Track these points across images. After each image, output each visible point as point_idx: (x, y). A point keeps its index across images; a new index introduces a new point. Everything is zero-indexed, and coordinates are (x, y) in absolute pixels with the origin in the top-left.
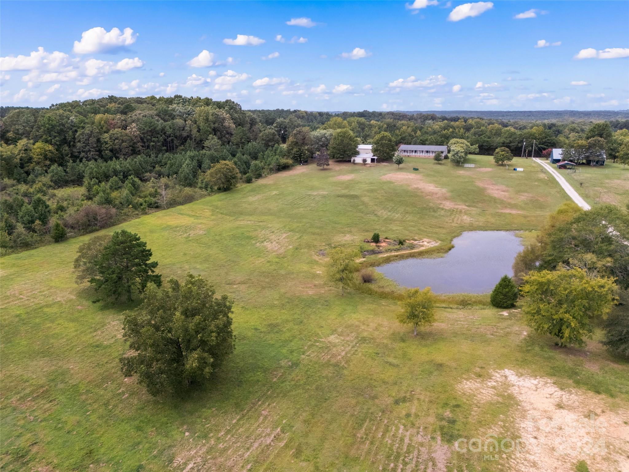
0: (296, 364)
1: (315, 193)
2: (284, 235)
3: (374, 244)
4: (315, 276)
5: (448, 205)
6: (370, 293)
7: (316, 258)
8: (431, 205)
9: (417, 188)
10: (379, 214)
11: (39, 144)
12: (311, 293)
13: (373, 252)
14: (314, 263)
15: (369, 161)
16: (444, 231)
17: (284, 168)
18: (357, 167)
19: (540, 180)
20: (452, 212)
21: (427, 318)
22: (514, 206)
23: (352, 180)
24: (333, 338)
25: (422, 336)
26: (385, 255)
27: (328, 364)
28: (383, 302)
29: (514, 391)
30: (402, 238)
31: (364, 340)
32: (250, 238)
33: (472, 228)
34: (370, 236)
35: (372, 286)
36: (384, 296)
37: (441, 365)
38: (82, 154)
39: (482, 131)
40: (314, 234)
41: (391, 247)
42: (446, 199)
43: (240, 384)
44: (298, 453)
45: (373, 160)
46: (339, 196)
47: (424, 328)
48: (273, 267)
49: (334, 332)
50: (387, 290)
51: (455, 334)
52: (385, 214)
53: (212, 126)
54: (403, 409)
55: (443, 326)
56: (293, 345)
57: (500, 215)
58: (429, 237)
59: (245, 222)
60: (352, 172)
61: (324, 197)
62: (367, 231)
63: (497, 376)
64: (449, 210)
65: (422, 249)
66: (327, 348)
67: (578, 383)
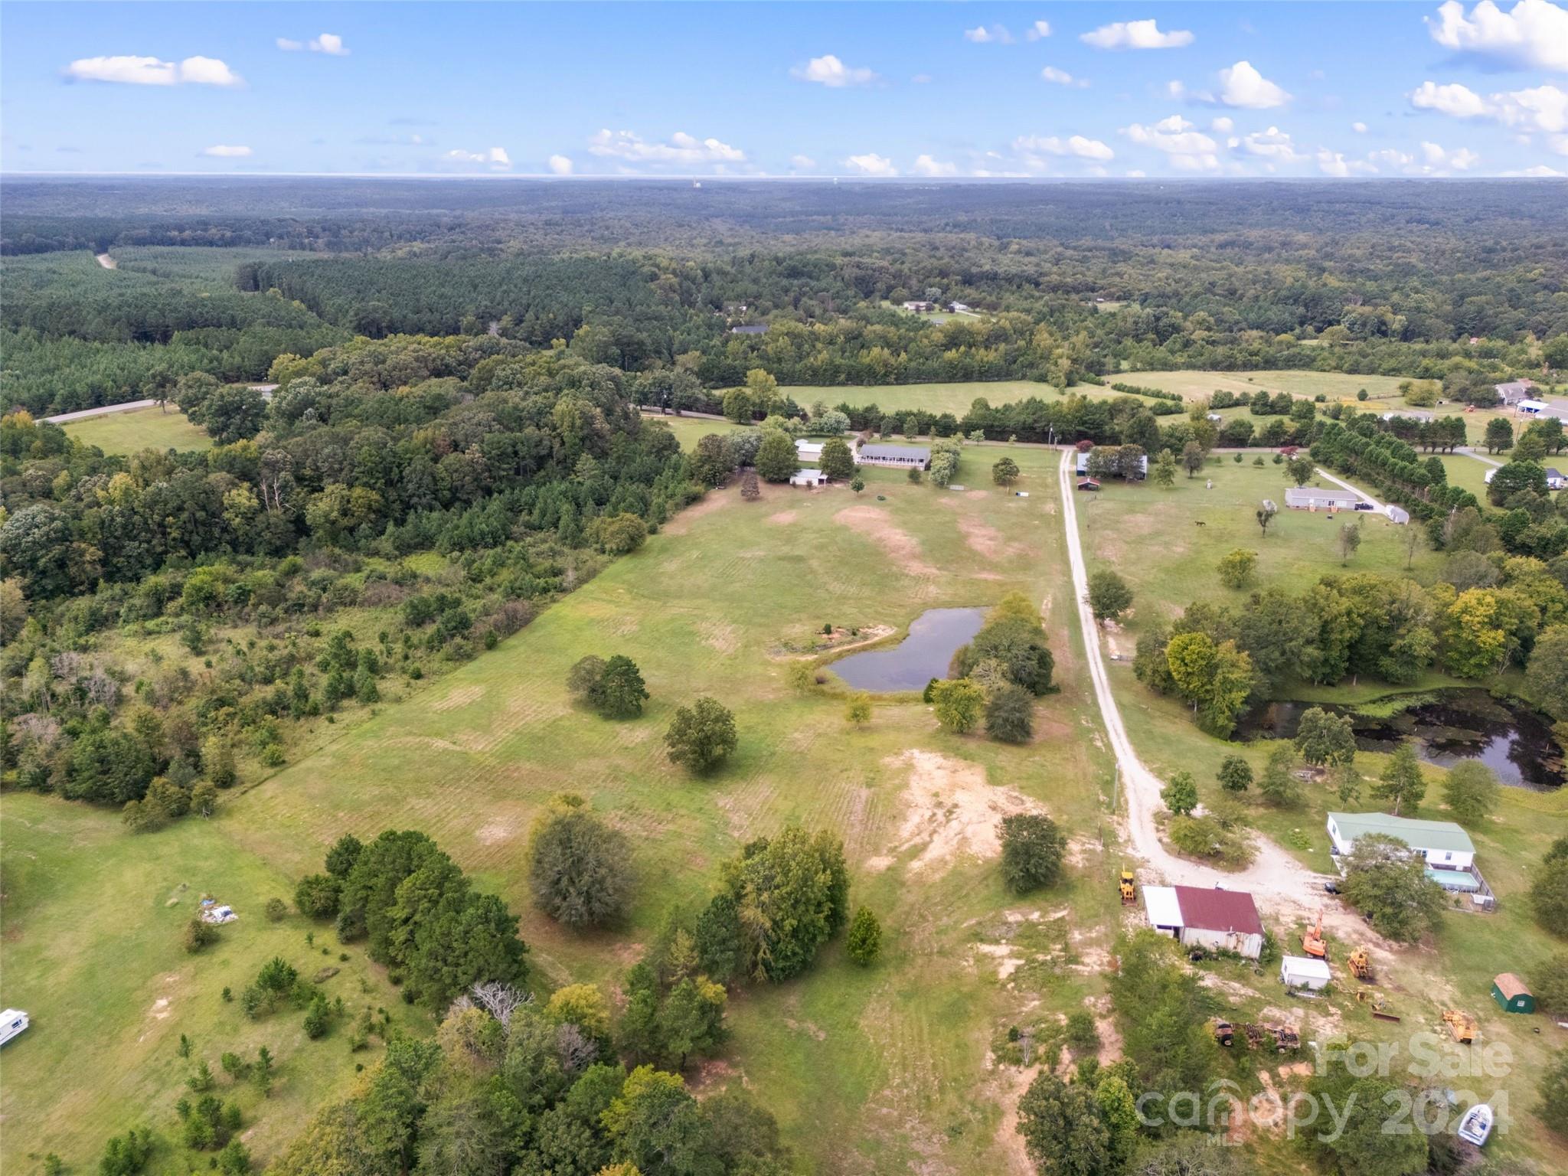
0: (773, 754)
1: (749, 555)
2: (729, 629)
3: (825, 636)
4: (771, 679)
5: (916, 568)
6: (823, 694)
7: (768, 657)
8: (894, 568)
9: (880, 540)
10: (831, 588)
11: (358, 491)
12: (771, 697)
13: (825, 647)
14: (767, 663)
15: (815, 483)
16: (903, 612)
17: (693, 500)
18: (799, 493)
19: (1042, 516)
20: (918, 579)
21: (865, 717)
22: (994, 567)
23: (794, 525)
24: (796, 735)
25: (862, 729)
26: (837, 650)
27: (795, 752)
28: (835, 703)
29: (914, 761)
30: (855, 625)
31: (819, 735)
32: (691, 633)
33: (937, 605)
34: (822, 624)
35: (825, 687)
36: (835, 696)
37: (872, 749)
38: (415, 500)
39: (1018, 349)
40: (760, 625)
41: (844, 639)
42: (914, 556)
43: (739, 767)
44: (786, 798)
45: (821, 481)
46: (780, 559)
47: (865, 724)
48: (728, 671)
49: (796, 730)
50: (838, 691)
51: (888, 727)
52: (837, 588)
53: (580, 434)
54: (845, 775)
55: (881, 721)
56: (769, 740)
57: (973, 582)
58: (885, 623)
59: (678, 609)
60: (792, 504)
61: (761, 560)
62: (818, 617)
63: (907, 754)
64: (914, 578)
65: (876, 639)
66: (793, 742)
67: (956, 755)
